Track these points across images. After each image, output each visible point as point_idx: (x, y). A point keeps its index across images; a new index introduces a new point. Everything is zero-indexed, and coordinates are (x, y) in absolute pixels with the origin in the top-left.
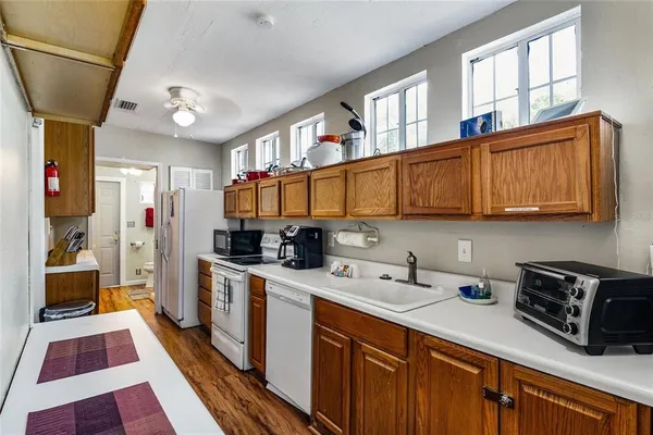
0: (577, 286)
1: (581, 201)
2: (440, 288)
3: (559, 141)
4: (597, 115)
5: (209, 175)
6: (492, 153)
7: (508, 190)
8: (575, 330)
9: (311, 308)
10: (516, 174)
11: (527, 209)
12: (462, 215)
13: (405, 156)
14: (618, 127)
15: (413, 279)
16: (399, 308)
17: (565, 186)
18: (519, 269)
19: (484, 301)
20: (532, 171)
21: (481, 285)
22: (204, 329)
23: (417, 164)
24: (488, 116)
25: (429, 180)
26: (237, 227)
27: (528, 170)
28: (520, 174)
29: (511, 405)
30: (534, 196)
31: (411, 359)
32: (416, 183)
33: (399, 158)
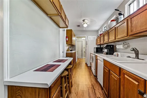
5: (95, 37)
9: (103, 62)
22: (91, 67)
25: (137, 22)
26: (99, 46)
31: (121, 77)
32: (133, 24)
33: (128, 18)
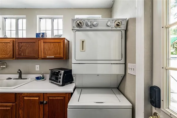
0: (60, 73)
1: (62, 55)
2: (30, 79)
3: (58, 42)
4: (64, 38)
6: (44, 43)
7: (48, 52)
8: (60, 82)
10: (49, 49)
11: (52, 57)
12: (35, 58)
13: (16, 40)
14: (69, 41)
15: (20, 77)
16: (13, 88)
17: (59, 52)
18: (50, 71)
19: (42, 80)
20: (53, 48)
21: (41, 76)
23: (21, 43)
24: (43, 33)
25: (25, 48)
27: (52, 48)
28: (50, 49)
29: (46, 103)
30: (53, 54)
31: (17, 102)
32: (21, 48)
33: (14, 40)
